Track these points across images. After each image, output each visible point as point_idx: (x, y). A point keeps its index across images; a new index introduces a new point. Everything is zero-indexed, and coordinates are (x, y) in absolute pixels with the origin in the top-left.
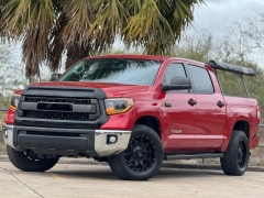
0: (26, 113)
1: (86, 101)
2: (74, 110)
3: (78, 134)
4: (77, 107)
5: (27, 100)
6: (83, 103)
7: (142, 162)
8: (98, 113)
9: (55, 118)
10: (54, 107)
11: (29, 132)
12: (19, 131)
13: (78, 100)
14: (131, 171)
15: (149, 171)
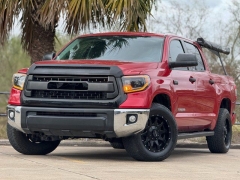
0: (34, 93)
1: (102, 79)
2: (89, 89)
3: (94, 115)
4: (93, 86)
5: (34, 79)
6: (99, 81)
7: (157, 142)
8: (116, 91)
9: (67, 98)
10: (65, 86)
11: (39, 113)
12: (28, 112)
13: (93, 79)
14: (148, 152)
15: (165, 151)
